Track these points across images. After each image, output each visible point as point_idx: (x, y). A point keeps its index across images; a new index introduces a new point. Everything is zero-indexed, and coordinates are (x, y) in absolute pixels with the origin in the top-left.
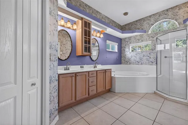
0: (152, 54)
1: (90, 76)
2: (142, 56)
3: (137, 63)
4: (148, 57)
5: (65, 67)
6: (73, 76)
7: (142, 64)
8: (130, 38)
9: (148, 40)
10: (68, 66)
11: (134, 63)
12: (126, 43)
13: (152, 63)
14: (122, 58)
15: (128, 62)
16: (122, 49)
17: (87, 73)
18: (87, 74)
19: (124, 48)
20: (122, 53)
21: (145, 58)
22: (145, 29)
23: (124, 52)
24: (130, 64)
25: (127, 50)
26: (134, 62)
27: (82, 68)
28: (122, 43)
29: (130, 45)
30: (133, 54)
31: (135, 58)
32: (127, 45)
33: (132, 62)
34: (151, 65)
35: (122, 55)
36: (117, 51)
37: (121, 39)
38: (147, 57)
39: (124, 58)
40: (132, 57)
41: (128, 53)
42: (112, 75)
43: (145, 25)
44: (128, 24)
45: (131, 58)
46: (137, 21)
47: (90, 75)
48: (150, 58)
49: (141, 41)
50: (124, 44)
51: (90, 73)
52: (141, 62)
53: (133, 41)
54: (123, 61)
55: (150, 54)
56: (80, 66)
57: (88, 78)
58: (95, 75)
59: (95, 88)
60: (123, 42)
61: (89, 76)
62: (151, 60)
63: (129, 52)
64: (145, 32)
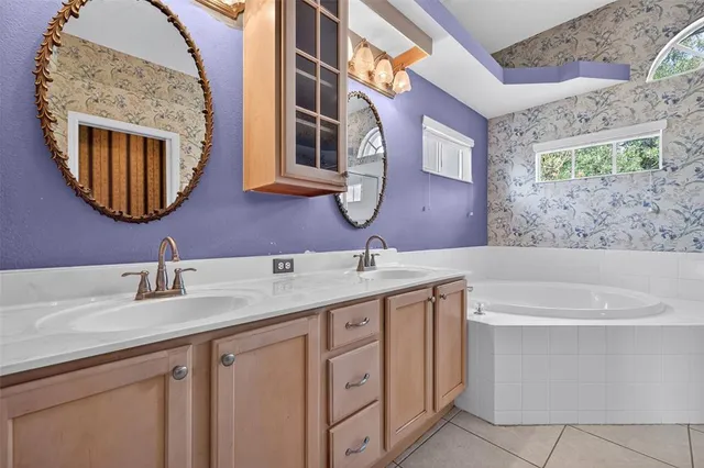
0: (669, 189)
1: (337, 341)
2: (605, 205)
3: (575, 238)
4: (646, 205)
5: (144, 276)
6: (176, 372)
7: (604, 242)
8: (533, 113)
9: (640, 115)
10: (170, 266)
11: (559, 241)
12: (514, 138)
13: (672, 237)
14: (492, 217)
15: (525, 234)
16: (492, 169)
17: (318, 320)
18: (315, 328)
19: (502, 165)
20: (491, 187)
21: (624, 212)
22: (627, 60)
23: (502, 182)
24: (535, 241)
25: (516, 171)
26: (560, 232)
27: (285, 271)
28: (492, 140)
29: (535, 145)
30: (553, 193)
31: (563, 212)
32: (519, 148)
33: (547, 235)
34: (662, 249)
35: (490, 197)
36: (469, 178)
37: (485, 122)
38: (641, 209)
39: (501, 214)
40: (544, 206)
41: (527, 188)
42: (471, 314)
43: (626, 39)
44: (522, 43)
45: (541, 213)
46: (573, 24)
47: (340, 336)
48: (657, 211)
49: (597, 122)
50: (502, 143)
51: (340, 318)
52: (601, 234)
53: (550, 128)
54: (493, 228)
55: (655, 191)
56: (268, 260)
57: (326, 355)
58: (375, 327)
59: (369, 422)
60: (496, 134)
61: (328, 345)
62: (660, 222)
63: (529, 185)
64: (625, 73)
